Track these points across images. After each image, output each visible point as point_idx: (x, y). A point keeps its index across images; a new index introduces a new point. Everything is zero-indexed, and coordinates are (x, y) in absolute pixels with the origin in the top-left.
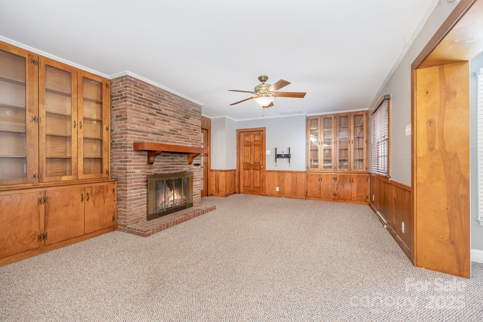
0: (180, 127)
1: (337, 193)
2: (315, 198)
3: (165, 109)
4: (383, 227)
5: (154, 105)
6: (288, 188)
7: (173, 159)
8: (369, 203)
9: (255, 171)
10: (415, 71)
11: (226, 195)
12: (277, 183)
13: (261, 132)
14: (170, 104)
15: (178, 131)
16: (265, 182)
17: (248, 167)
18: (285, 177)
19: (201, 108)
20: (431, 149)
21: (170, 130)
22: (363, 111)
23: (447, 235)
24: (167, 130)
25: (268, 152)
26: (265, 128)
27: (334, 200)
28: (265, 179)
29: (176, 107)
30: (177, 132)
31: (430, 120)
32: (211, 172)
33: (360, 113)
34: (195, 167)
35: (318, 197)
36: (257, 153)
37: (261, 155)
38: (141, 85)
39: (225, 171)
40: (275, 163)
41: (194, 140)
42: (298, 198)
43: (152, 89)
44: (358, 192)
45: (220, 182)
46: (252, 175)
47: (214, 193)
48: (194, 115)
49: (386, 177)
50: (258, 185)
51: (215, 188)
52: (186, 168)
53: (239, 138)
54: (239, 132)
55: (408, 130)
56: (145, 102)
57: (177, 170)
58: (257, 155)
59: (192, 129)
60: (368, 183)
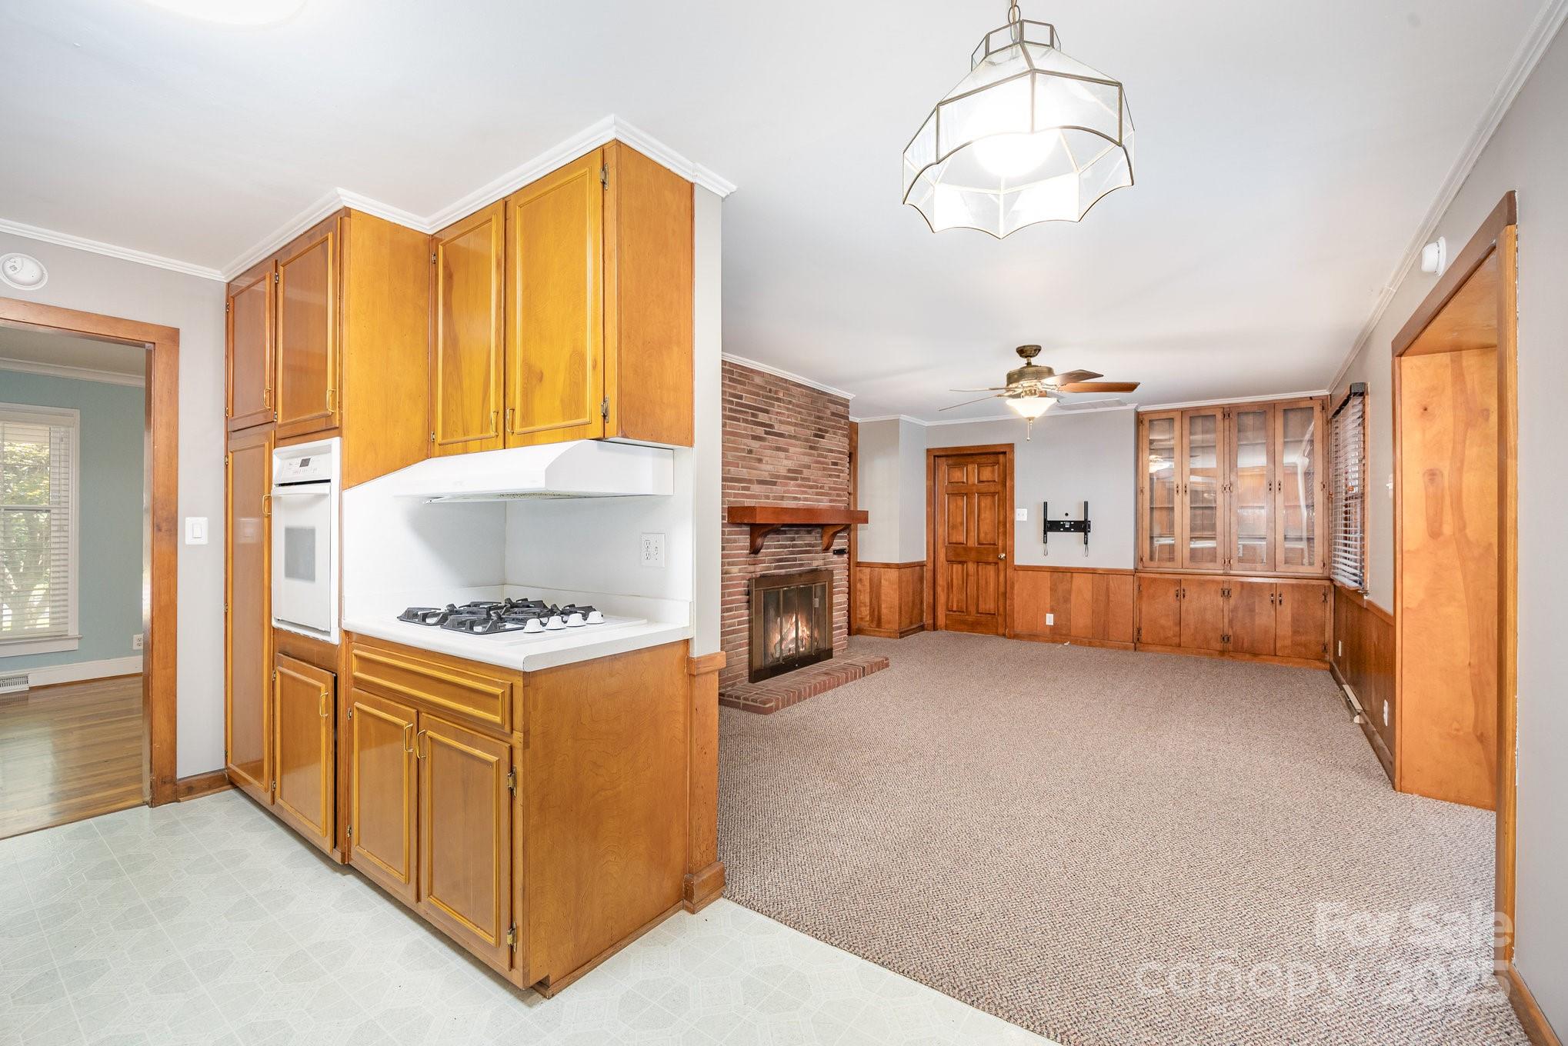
0: (806, 460)
1: (1230, 633)
2: (1164, 648)
3: (781, 422)
4: (1352, 720)
5: (762, 417)
6: (1081, 618)
7: (793, 539)
8: (1331, 665)
9: (980, 568)
10: (1397, 360)
11: (903, 634)
12: (1047, 600)
13: (998, 457)
14: (788, 409)
15: (804, 470)
16: (1012, 599)
17: (958, 554)
18: (1074, 587)
19: (847, 406)
20: (1435, 533)
21: (789, 471)
22: (1311, 398)
23: (1469, 722)
24: (783, 472)
25: (1021, 515)
26: (1011, 446)
27: (1222, 653)
28: (1012, 593)
29: (800, 413)
30: (801, 472)
31: (1431, 470)
32: (858, 568)
33: (1303, 405)
34: (836, 558)
35: (1173, 644)
36: (987, 515)
37: (999, 522)
38: (741, 375)
39: (899, 567)
40: (1043, 545)
41: (835, 489)
42: (1112, 647)
43: (758, 380)
44: (1295, 632)
45: (883, 597)
46: (973, 578)
47: (865, 625)
48: (833, 427)
49: (1356, 591)
50: (989, 605)
51: (868, 612)
52: (817, 562)
53: (932, 472)
54: (935, 456)
55: (1390, 486)
56: (745, 412)
57: (801, 565)
58: (988, 521)
59: (830, 461)
60: (1329, 606)
